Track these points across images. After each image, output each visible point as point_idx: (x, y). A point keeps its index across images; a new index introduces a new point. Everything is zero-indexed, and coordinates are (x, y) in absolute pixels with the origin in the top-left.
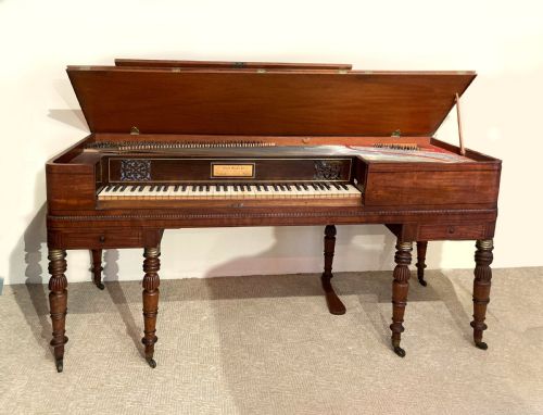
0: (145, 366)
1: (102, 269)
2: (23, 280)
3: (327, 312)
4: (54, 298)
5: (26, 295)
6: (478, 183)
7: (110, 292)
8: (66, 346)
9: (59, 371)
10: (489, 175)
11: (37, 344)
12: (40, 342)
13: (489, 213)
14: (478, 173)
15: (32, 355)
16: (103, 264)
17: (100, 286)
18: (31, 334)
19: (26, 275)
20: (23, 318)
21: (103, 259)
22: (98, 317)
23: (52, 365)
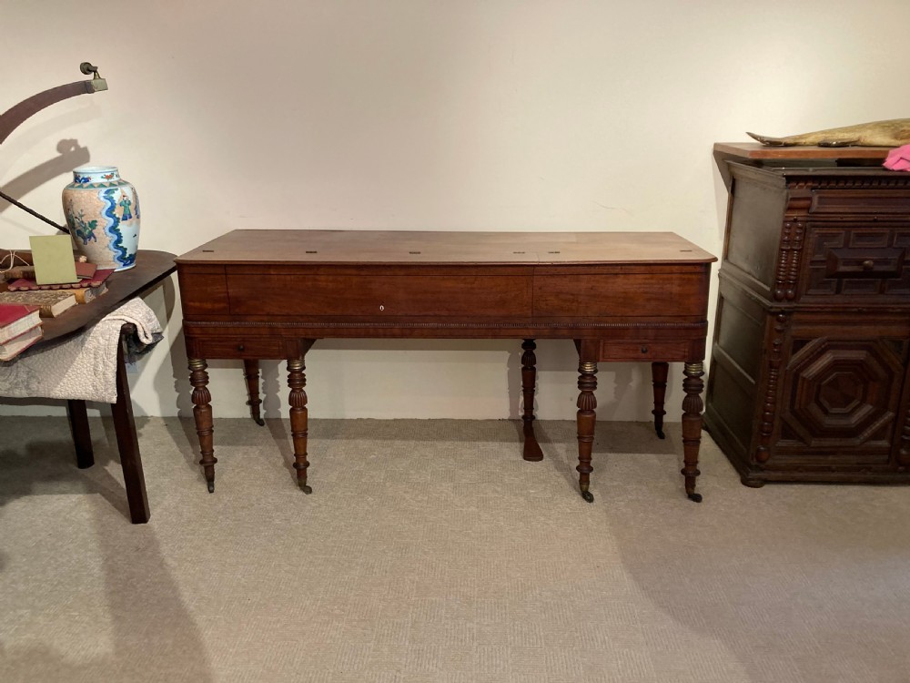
0: (298, 493)
1: (260, 401)
2: (174, 412)
3: (521, 458)
4: (198, 413)
5: (179, 426)
6: (675, 289)
7: (271, 428)
8: (216, 466)
9: (211, 492)
10: (689, 279)
11: (189, 470)
12: (192, 468)
13: (694, 328)
14: (674, 276)
15: (184, 478)
16: (262, 396)
17: (260, 422)
18: (183, 460)
19: (178, 407)
20: (176, 447)
21: (261, 390)
22: (254, 452)
23: (204, 487)
